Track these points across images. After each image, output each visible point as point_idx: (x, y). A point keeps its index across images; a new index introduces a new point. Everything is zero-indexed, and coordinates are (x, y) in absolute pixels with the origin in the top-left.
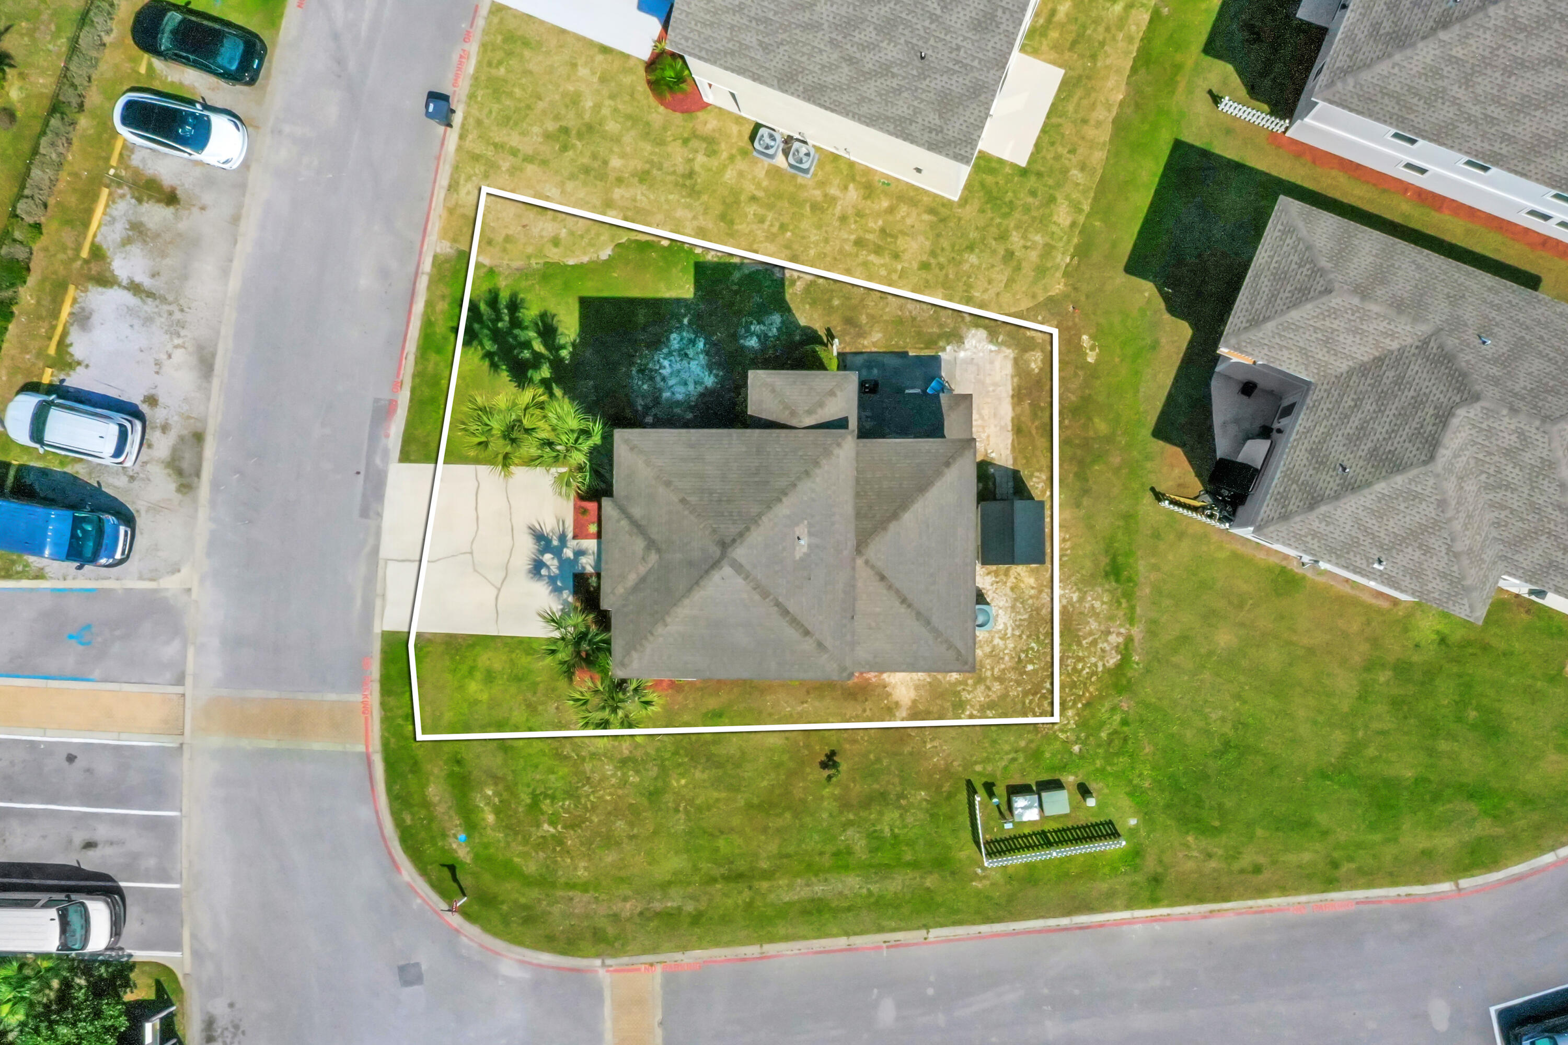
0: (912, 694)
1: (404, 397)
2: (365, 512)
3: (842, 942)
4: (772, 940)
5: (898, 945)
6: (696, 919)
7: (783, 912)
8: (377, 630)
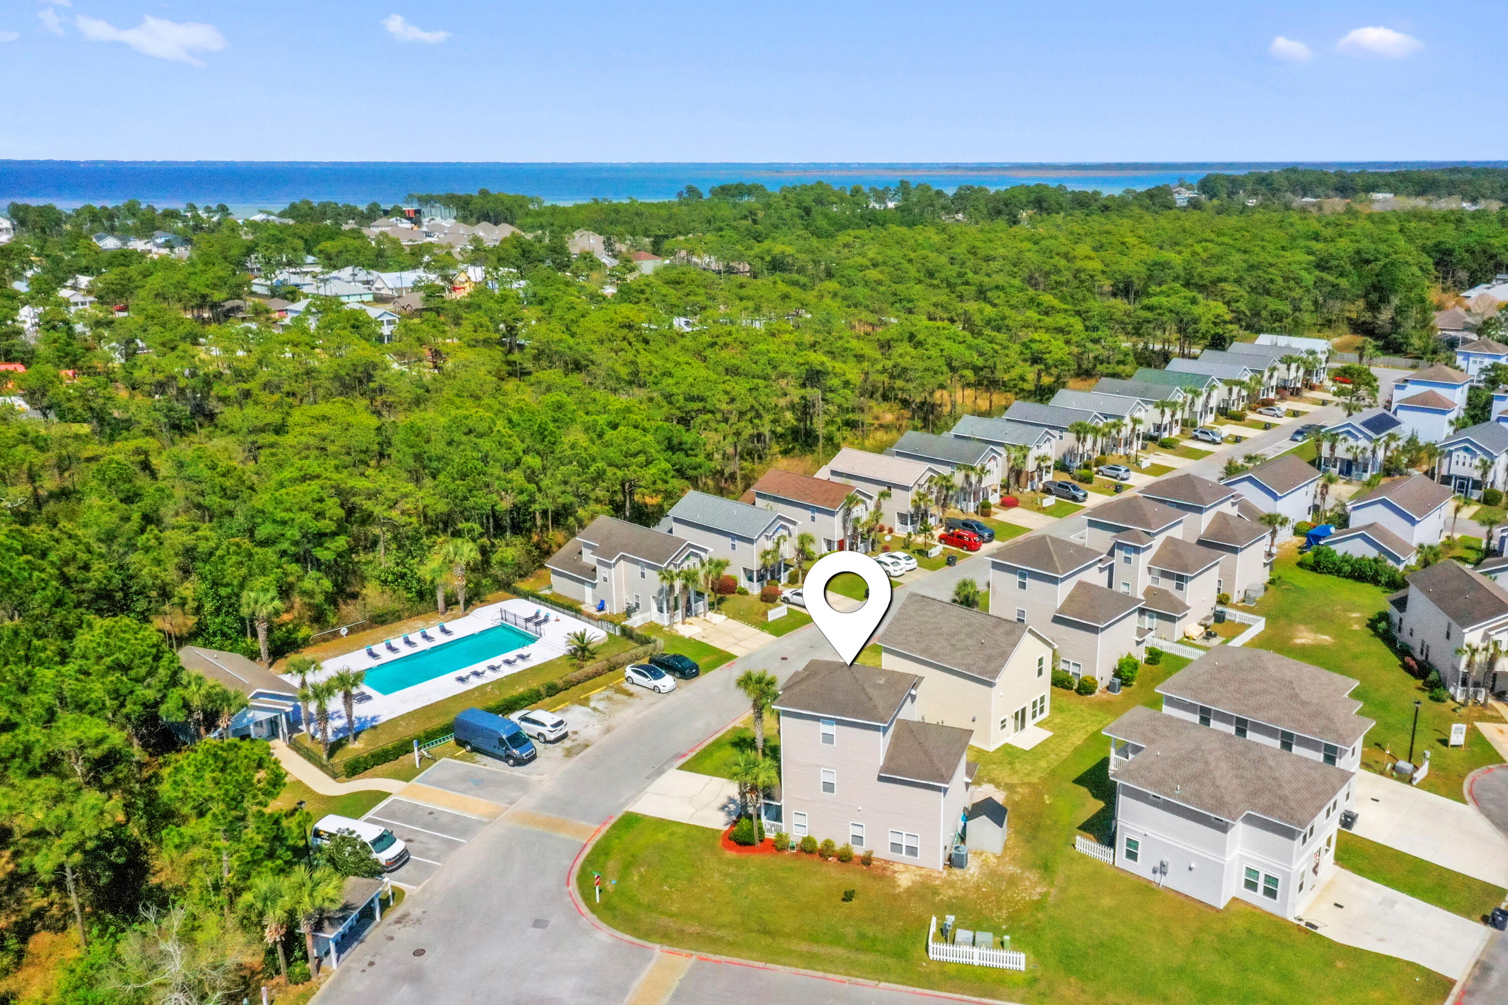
0: (910, 884)
1: (691, 755)
2: (648, 778)
3: (821, 974)
4: (773, 962)
5: (857, 984)
6: (730, 944)
7: (789, 952)
8: (626, 809)
